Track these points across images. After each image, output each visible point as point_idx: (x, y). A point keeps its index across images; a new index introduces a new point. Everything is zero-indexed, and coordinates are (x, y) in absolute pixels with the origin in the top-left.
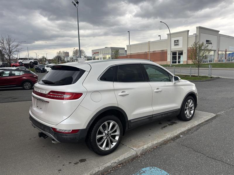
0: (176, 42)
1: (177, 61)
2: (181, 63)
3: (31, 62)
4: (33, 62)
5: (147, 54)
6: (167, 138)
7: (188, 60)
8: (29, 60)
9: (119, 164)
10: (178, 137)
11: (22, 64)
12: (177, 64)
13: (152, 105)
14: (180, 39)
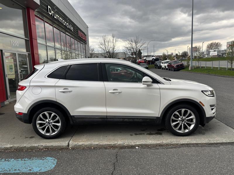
3: (153, 59)
4: (155, 58)
6: (116, 144)
8: (152, 57)
9: (45, 149)
10: (133, 147)
11: (146, 60)
13: (106, 105)
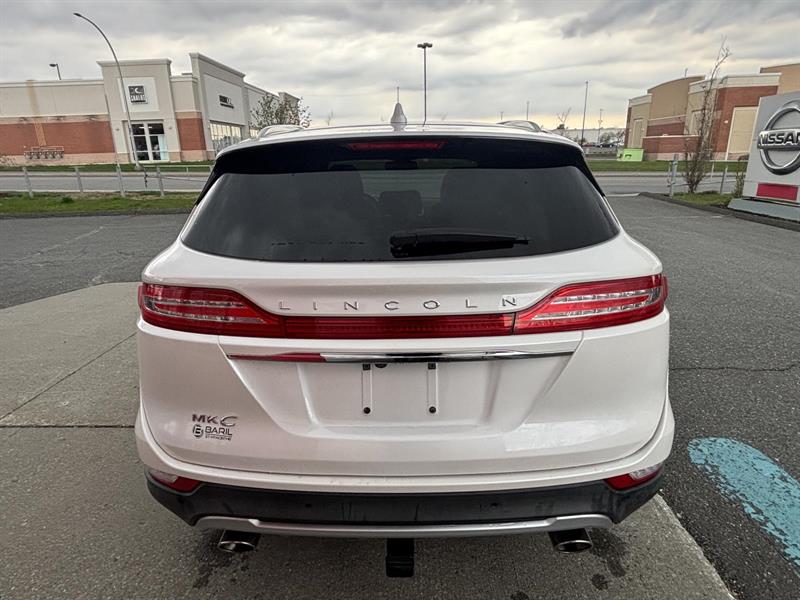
0: (136, 94)
1: (150, 151)
2: (165, 159)
5: (31, 126)
7: (182, 149)
12: (151, 160)
14: (148, 83)
